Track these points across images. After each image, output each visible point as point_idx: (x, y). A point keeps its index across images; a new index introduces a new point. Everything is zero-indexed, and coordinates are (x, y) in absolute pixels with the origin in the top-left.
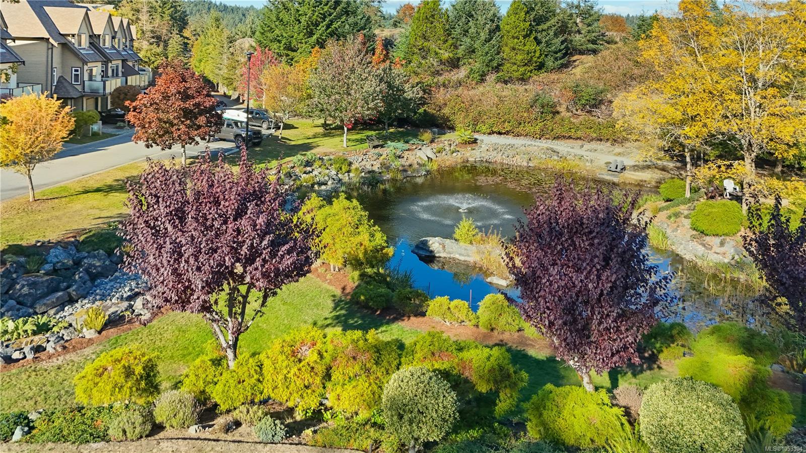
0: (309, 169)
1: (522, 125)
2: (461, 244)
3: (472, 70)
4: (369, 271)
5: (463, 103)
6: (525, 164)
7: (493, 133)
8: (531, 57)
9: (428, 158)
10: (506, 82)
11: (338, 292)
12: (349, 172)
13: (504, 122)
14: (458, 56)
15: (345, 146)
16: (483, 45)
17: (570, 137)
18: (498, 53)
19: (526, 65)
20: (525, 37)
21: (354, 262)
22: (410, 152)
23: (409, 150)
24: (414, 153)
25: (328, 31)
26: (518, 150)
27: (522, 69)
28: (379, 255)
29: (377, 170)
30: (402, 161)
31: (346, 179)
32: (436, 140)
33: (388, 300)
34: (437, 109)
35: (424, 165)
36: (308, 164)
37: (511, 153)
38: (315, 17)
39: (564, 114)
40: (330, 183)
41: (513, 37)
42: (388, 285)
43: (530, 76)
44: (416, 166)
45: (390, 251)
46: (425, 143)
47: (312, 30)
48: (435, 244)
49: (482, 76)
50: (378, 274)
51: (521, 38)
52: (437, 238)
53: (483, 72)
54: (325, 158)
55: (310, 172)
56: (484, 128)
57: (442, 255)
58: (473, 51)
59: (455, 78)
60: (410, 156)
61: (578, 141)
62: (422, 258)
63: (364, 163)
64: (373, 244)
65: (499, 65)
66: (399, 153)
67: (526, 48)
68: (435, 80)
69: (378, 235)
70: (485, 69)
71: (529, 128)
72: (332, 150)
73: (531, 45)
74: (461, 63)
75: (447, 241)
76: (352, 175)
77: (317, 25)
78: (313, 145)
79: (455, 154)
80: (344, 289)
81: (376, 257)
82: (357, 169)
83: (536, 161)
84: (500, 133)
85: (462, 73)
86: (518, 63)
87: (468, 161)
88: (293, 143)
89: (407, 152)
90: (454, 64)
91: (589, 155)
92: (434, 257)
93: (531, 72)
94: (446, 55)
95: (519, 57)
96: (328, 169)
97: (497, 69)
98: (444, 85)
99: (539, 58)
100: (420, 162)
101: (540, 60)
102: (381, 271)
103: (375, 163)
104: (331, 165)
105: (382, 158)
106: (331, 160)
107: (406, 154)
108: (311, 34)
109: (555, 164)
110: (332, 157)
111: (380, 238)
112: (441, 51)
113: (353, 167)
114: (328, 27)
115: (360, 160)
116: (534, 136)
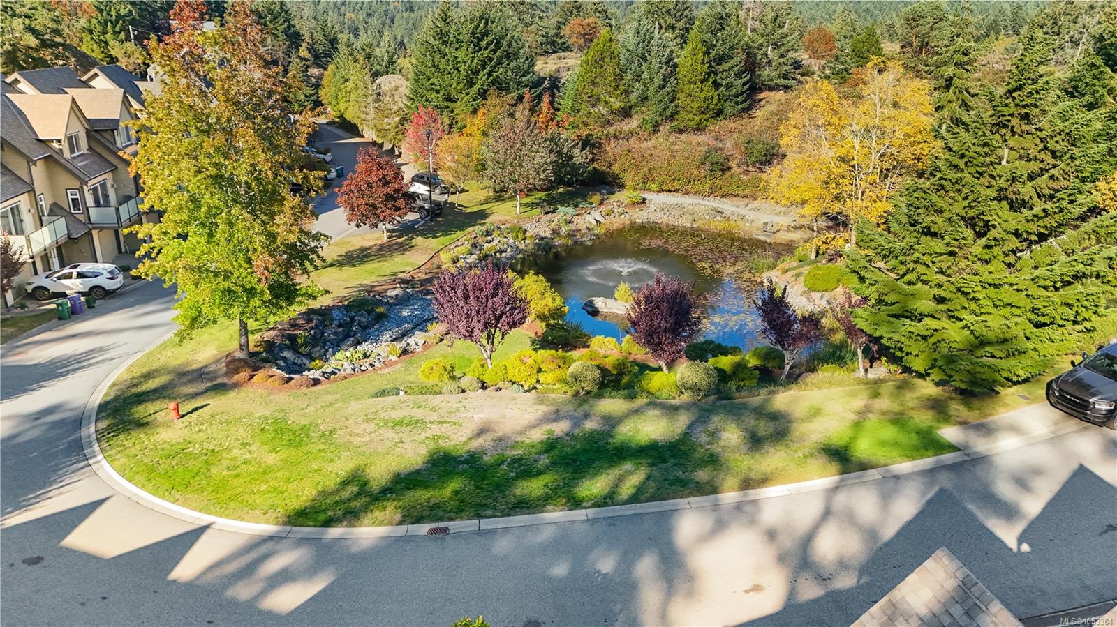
0: (489, 238)
1: (692, 183)
2: (619, 302)
3: (644, 120)
4: (552, 322)
5: (634, 159)
6: (689, 225)
7: (663, 191)
8: (709, 104)
9: (597, 221)
10: (681, 132)
11: (533, 335)
12: (524, 239)
13: (674, 180)
14: (629, 104)
15: (518, 213)
16: (657, 92)
17: (736, 196)
18: (673, 100)
19: (703, 113)
20: (702, 82)
21: (542, 317)
22: (580, 217)
23: (578, 215)
24: (583, 217)
25: (489, 80)
26: (685, 210)
27: (697, 118)
28: (559, 312)
29: (549, 236)
30: (572, 226)
31: (522, 246)
32: (605, 202)
33: (566, 339)
34: (607, 165)
35: (593, 229)
36: (489, 233)
37: (677, 213)
38: (474, 64)
39: (735, 170)
40: (509, 250)
41: (690, 83)
42: (566, 330)
43: (706, 126)
44: (584, 230)
45: (566, 309)
46: (594, 205)
47: (471, 79)
48: (599, 302)
49: (654, 126)
50: (558, 324)
51: (698, 83)
52: (601, 298)
53: (656, 122)
54: (503, 227)
55: (491, 241)
56: (654, 186)
57: (605, 310)
58: (646, 98)
59: (626, 129)
60: (579, 221)
61: (745, 199)
62: (589, 313)
63: (537, 230)
64: (555, 305)
65: (673, 114)
66: (569, 218)
67: (703, 95)
68: (606, 132)
69: (558, 299)
70: (658, 119)
71: (698, 186)
72: (507, 218)
73: (709, 91)
74: (633, 111)
75: (609, 300)
76: (527, 242)
77: (476, 73)
78: (488, 211)
79: (623, 216)
80: (536, 333)
81: (557, 313)
82: (531, 237)
83: (700, 222)
84: (669, 191)
85: (634, 123)
86: (694, 111)
87: (635, 223)
88: (469, 210)
89: (577, 217)
90: (626, 113)
91: (750, 215)
92: (599, 312)
93: (707, 120)
94: (617, 104)
95: (695, 105)
96: (506, 237)
97: (671, 118)
98: (615, 137)
99: (716, 105)
100: (589, 226)
101: (718, 107)
102: (560, 322)
103: (547, 229)
104: (508, 233)
105: (553, 224)
106: (507, 229)
107: (576, 219)
108: (471, 84)
109: (718, 225)
110: (508, 226)
111: (559, 301)
112: (612, 100)
113: (528, 234)
114: (490, 74)
115: (533, 227)
116: (702, 194)
